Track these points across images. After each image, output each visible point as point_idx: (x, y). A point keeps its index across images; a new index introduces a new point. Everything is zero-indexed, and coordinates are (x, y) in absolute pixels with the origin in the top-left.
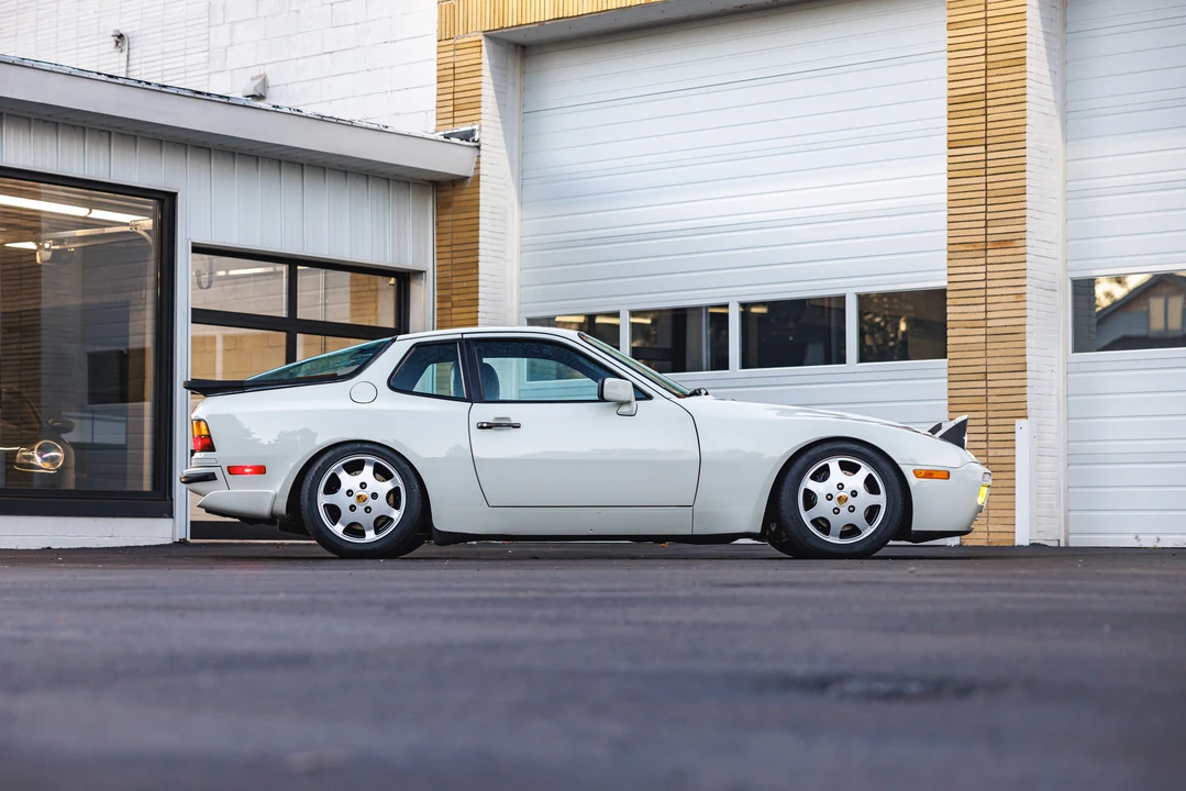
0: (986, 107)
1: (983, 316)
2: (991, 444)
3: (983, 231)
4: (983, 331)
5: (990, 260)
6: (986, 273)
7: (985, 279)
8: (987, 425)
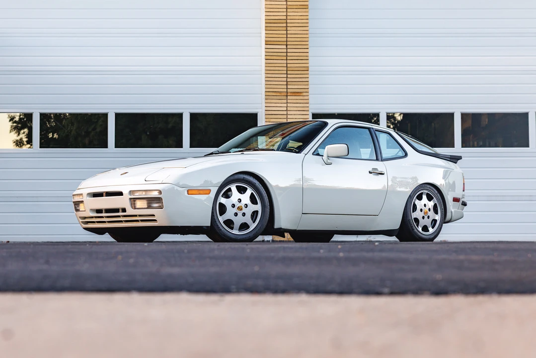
0: (287, 27)
3: (285, 87)
5: (289, 101)
6: (287, 107)
7: (287, 110)
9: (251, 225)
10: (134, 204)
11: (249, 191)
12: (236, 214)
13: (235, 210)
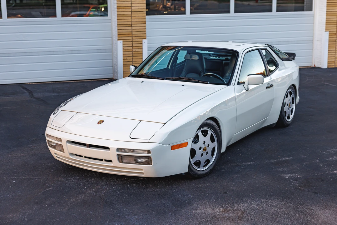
1: (130, 5)
2: (134, 48)
4: (130, 10)
8: (132, 41)
9: (211, 159)
10: (122, 159)
11: (210, 132)
12: (202, 155)
13: (201, 152)
